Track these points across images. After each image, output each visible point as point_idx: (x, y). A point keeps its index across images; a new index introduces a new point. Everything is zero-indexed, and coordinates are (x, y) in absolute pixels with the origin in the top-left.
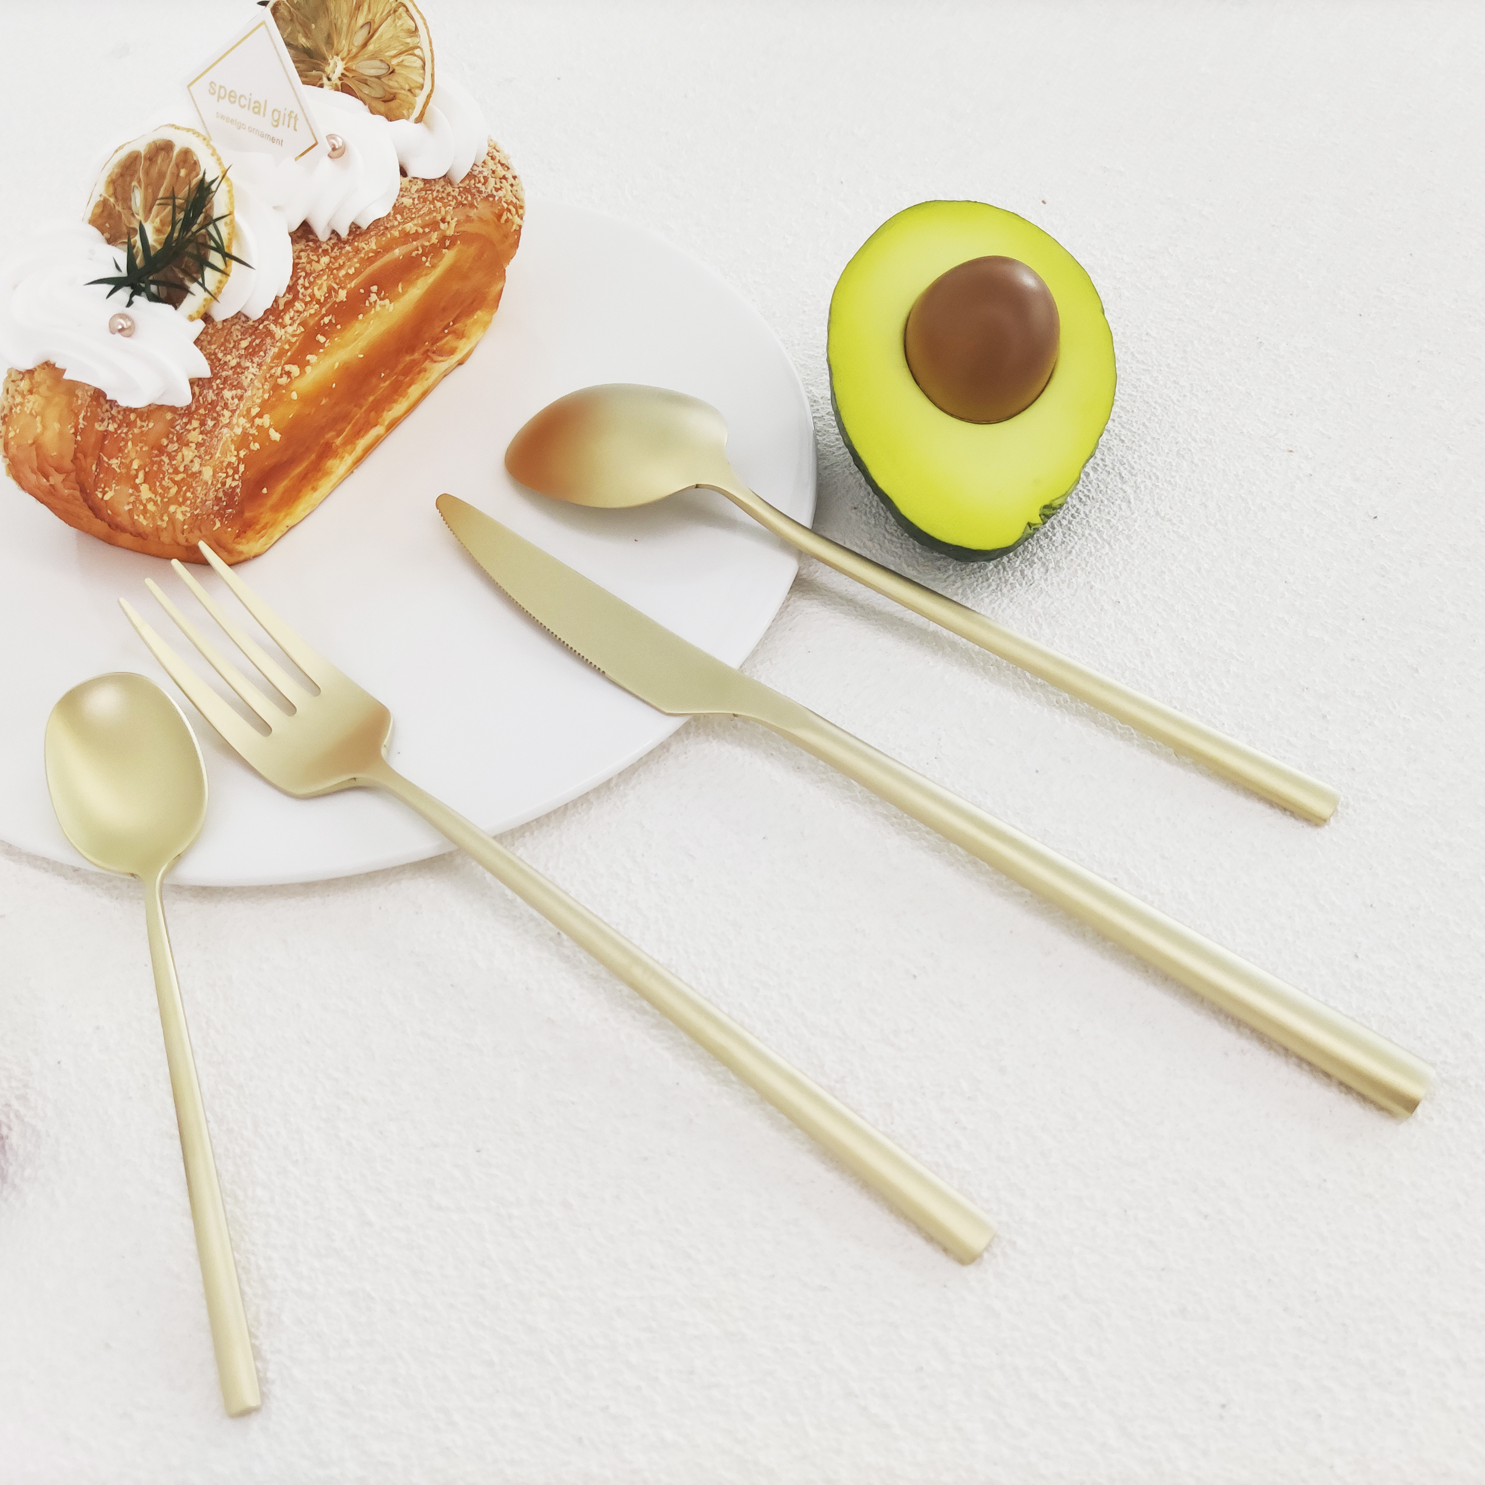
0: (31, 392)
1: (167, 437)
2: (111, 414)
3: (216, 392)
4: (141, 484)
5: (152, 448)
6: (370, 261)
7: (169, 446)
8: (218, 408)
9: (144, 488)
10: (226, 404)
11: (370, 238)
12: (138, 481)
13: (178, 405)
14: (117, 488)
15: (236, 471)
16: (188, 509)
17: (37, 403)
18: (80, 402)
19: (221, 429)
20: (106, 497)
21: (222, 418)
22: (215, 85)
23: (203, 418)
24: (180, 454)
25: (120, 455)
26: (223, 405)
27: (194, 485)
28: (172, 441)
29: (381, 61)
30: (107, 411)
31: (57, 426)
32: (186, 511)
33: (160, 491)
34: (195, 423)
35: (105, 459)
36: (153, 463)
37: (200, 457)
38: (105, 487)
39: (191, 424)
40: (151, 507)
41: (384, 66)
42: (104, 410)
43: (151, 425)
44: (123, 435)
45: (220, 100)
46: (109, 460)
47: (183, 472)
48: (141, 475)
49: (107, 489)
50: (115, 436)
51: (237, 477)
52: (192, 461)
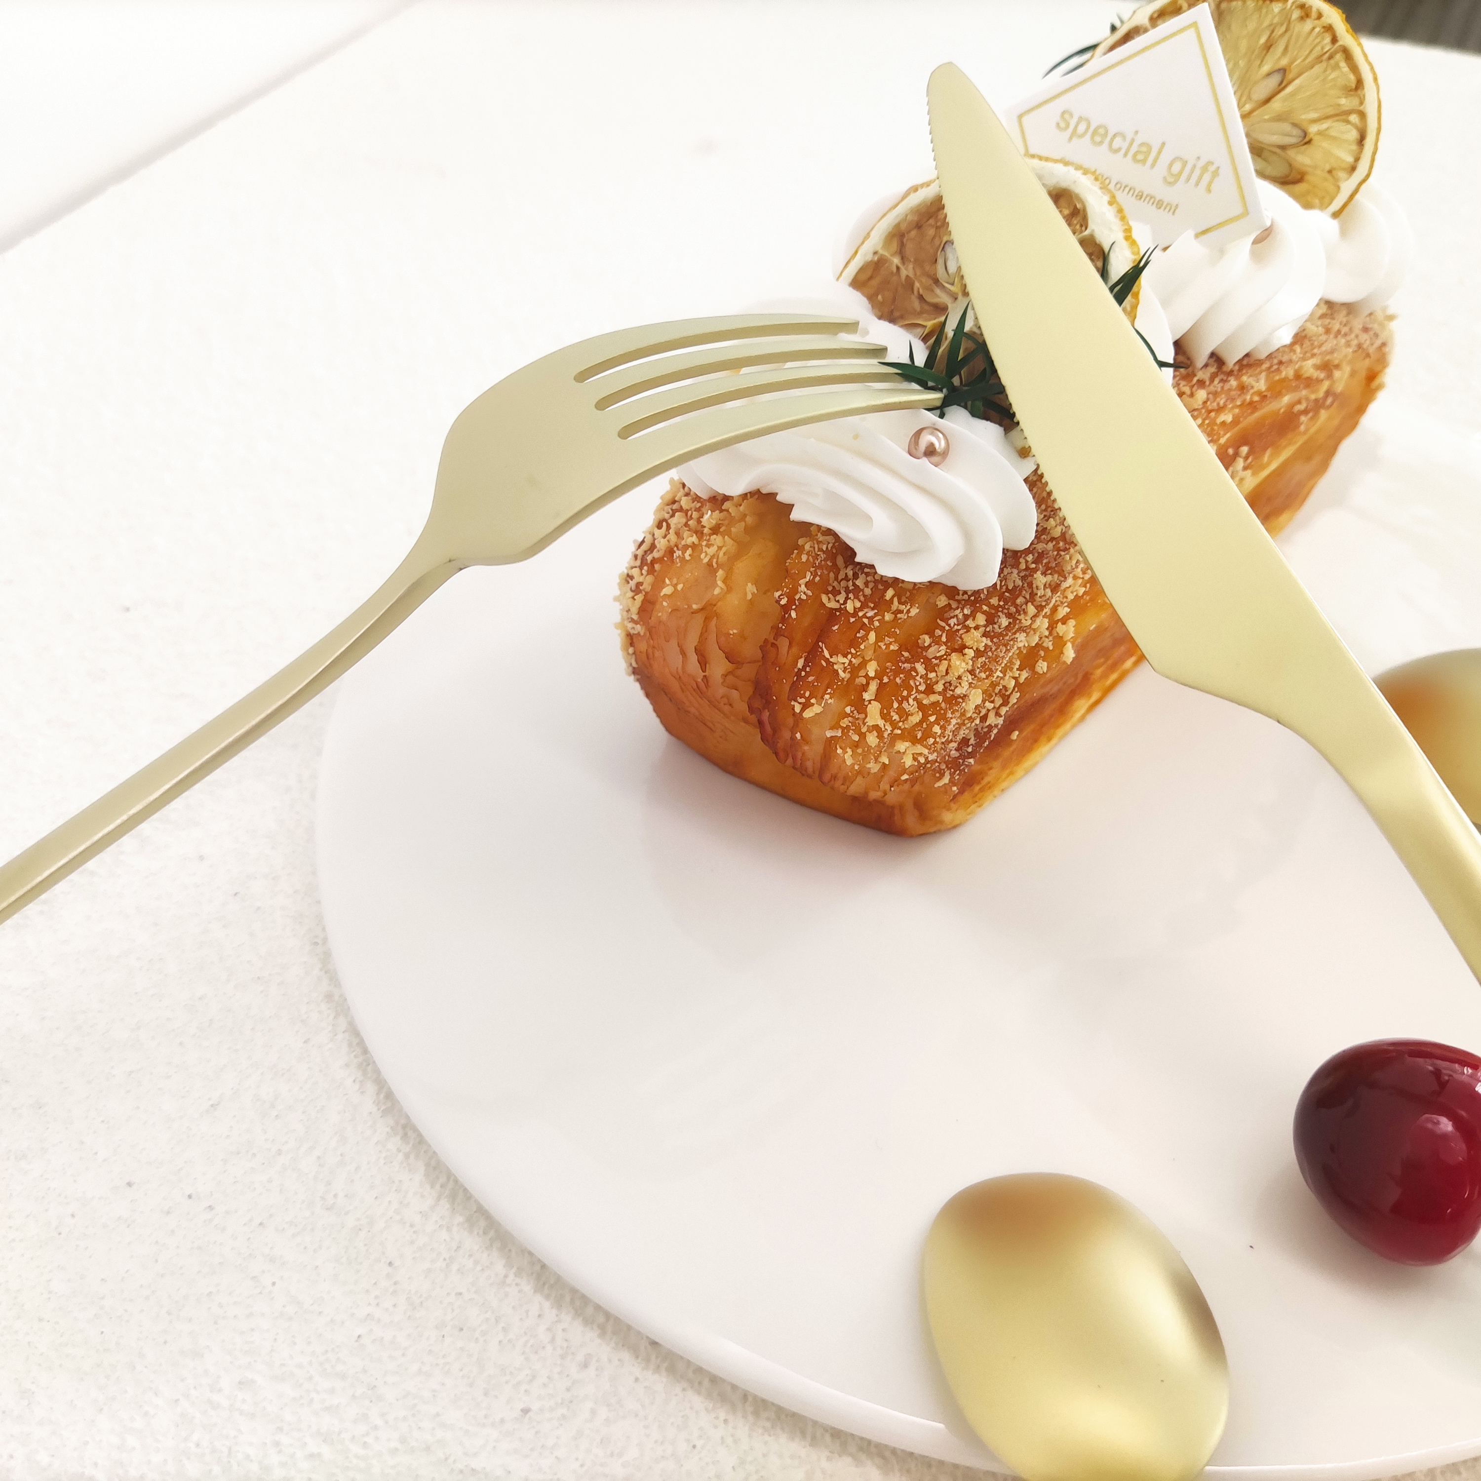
0: (715, 530)
1: (931, 634)
2: (854, 584)
3: (1022, 574)
4: (870, 701)
5: (900, 649)
6: (1252, 406)
7: (931, 650)
8: (1020, 600)
9: (874, 709)
10: (1033, 595)
11: (1260, 373)
12: (866, 696)
13: (962, 587)
14: (830, 701)
15: (1005, 703)
16: (926, 751)
17: (724, 549)
18: (804, 558)
19: (1015, 633)
20: (808, 714)
21: (1022, 617)
22: (1071, 115)
23: (993, 611)
24: (944, 665)
25: (853, 651)
26: (1028, 597)
27: (949, 715)
28: (937, 641)
29: (1295, 125)
30: (846, 579)
31: (751, 589)
32: (921, 754)
33: (896, 717)
34: (981, 619)
35: (826, 654)
36: (898, 671)
37: (972, 672)
38: (810, 697)
39: (974, 620)
40: (872, 739)
41: (1296, 132)
42: (841, 576)
43: (914, 611)
44: (866, 621)
45: (1075, 140)
46: (831, 657)
47: (940, 693)
48: (873, 687)
49: (813, 701)
50: (852, 620)
51: (1003, 711)
52: (959, 678)
